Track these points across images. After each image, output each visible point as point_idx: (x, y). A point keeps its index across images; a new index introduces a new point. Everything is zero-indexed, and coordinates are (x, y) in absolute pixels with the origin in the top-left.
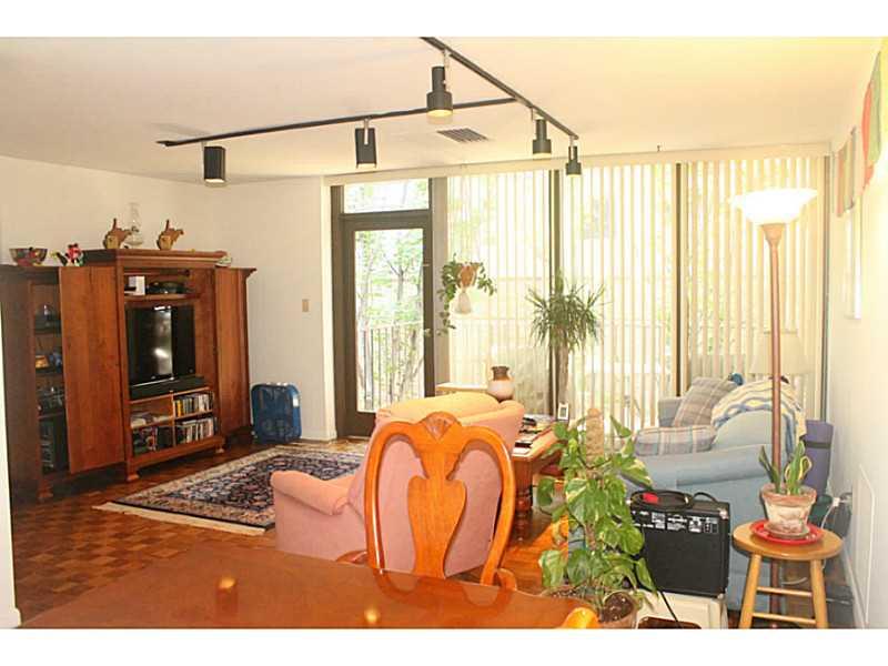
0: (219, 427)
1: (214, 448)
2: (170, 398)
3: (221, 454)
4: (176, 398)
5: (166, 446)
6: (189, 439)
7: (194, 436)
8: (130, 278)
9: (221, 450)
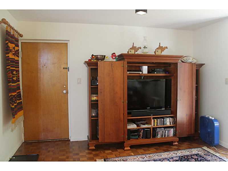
0: (176, 133)
1: (173, 142)
2: (151, 118)
3: (176, 145)
4: (153, 118)
5: (146, 138)
6: (159, 136)
7: (162, 136)
8: (142, 67)
9: (176, 143)
